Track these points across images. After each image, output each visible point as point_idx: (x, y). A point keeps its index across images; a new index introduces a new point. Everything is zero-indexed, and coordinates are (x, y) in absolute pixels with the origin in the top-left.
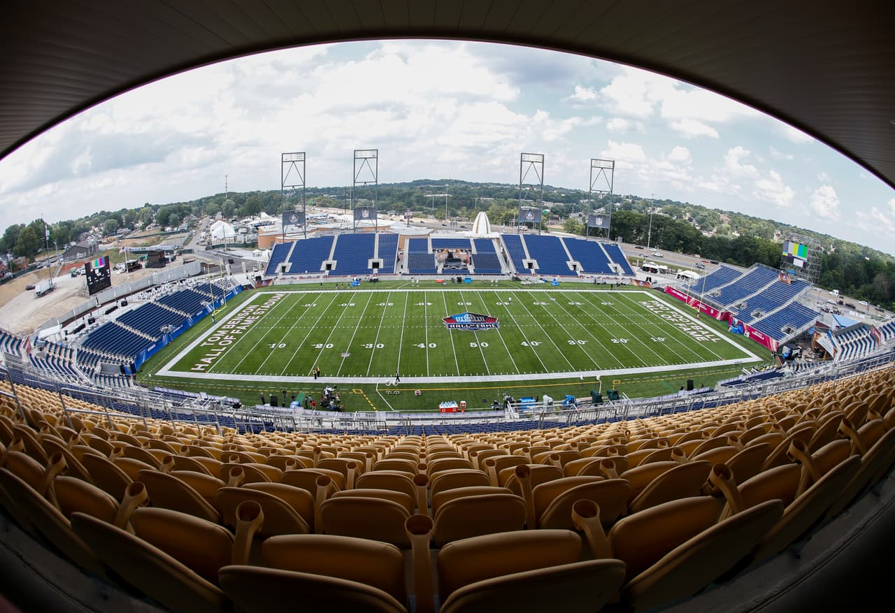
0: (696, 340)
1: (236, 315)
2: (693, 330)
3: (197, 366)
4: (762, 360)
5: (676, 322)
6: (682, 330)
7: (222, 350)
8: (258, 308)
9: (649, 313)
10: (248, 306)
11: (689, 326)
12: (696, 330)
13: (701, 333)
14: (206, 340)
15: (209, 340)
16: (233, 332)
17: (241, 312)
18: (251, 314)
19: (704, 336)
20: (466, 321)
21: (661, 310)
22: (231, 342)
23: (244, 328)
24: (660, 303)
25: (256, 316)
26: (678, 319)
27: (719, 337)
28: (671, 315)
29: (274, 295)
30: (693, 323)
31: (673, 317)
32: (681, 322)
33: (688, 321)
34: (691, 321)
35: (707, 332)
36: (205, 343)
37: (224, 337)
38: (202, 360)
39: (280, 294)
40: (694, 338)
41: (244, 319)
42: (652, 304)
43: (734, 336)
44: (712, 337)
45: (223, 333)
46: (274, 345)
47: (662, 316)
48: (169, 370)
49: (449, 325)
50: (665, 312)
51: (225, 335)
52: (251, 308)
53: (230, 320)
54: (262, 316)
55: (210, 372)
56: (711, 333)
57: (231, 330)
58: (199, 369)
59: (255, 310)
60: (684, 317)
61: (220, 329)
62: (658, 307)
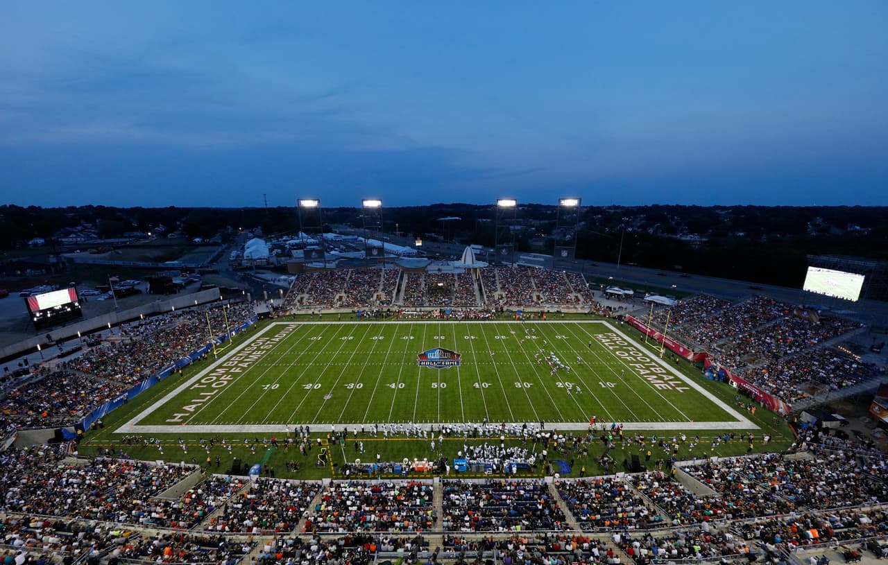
0: (655, 387)
1: (243, 349)
2: (652, 373)
3: (176, 417)
4: (757, 427)
5: (632, 362)
6: (638, 373)
7: (213, 394)
8: (268, 340)
9: (602, 349)
10: (258, 338)
11: (647, 368)
12: (656, 374)
13: (662, 379)
14: (199, 381)
15: (203, 381)
16: (232, 371)
17: (249, 345)
18: (258, 349)
19: (666, 382)
20: (435, 357)
21: (617, 345)
22: (226, 383)
23: (245, 365)
24: (618, 335)
25: (263, 350)
26: (635, 358)
27: (688, 386)
28: (628, 351)
29: (288, 325)
30: (653, 364)
31: (630, 355)
32: (638, 362)
33: (648, 360)
34: (652, 360)
35: (671, 377)
36: (196, 386)
37: (222, 376)
38: (184, 408)
39: (293, 325)
40: (652, 385)
41: (249, 354)
42: (608, 337)
43: (711, 385)
44: (678, 385)
45: (221, 371)
46: (268, 386)
47: (617, 353)
48: (135, 425)
49: (421, 362)
50: (621, 349)
51: (223, 374)
52: (260, 342)
53: (235, 355)
54: (268, 350)
55: (188, 424)
56: (677, 378)
57: (231, 368)
58: (175, 420)
59: (264, 343)
60: (644, 355)
61: (220, 366)
62: (615, 342)
